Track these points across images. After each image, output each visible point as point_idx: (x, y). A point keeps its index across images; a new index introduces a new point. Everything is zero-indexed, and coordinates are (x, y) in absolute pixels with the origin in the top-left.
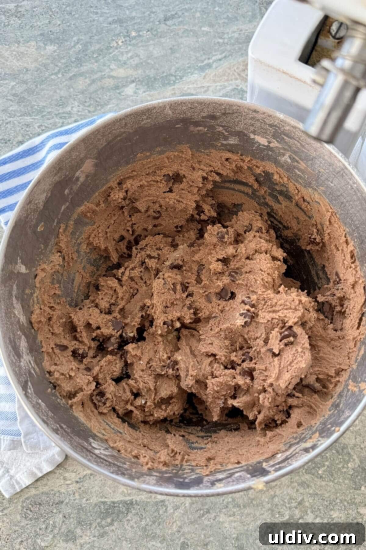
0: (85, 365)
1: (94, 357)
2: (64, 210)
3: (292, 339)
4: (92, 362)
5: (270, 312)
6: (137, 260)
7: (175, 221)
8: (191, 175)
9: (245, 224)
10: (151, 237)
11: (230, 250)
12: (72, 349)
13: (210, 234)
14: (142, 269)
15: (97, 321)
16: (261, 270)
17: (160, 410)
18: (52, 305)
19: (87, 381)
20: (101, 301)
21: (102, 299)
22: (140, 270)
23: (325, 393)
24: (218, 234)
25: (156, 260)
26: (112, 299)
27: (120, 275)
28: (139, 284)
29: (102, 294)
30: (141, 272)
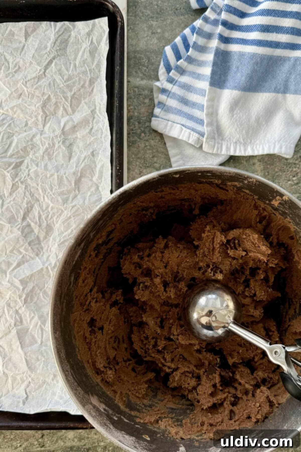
0: (243, 395)
1: (236, 389)
2: (127, 419)
3: (236, 241)
4: (240, 390)
5: (213, 254)
6: (157, 356)
7: (121, 325)
8: (93, 312)
9: (133, 268)
10: (134, 344)
11: (157, 280)
12: (231, 406)
13: (142, 297)
14: (165, 352)
15: (209, 387)
16: (177, 258)
17: (273, 336)
18: (200, 425)
19: (261, 394)
20: (191, 385)
21: (189, 384)
22: (166, 354)
23: (269, 217)
24: (143, 290)
25: (159, 340)
26: (188, 376)
27: (170, 370)
28: (176, 354)
29: (184, 384)
30: (167, 353)
